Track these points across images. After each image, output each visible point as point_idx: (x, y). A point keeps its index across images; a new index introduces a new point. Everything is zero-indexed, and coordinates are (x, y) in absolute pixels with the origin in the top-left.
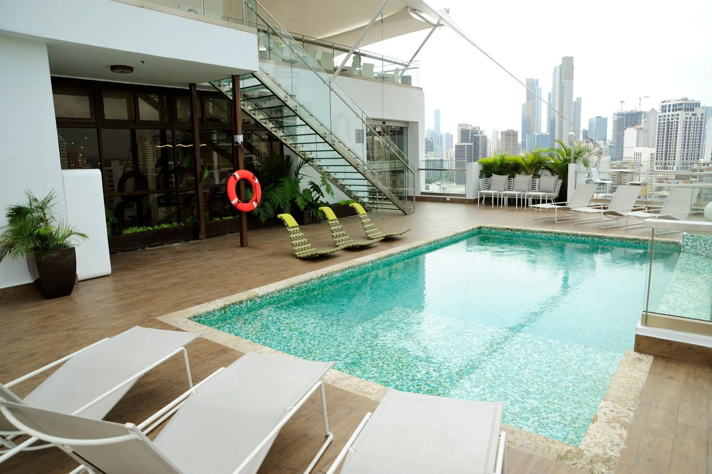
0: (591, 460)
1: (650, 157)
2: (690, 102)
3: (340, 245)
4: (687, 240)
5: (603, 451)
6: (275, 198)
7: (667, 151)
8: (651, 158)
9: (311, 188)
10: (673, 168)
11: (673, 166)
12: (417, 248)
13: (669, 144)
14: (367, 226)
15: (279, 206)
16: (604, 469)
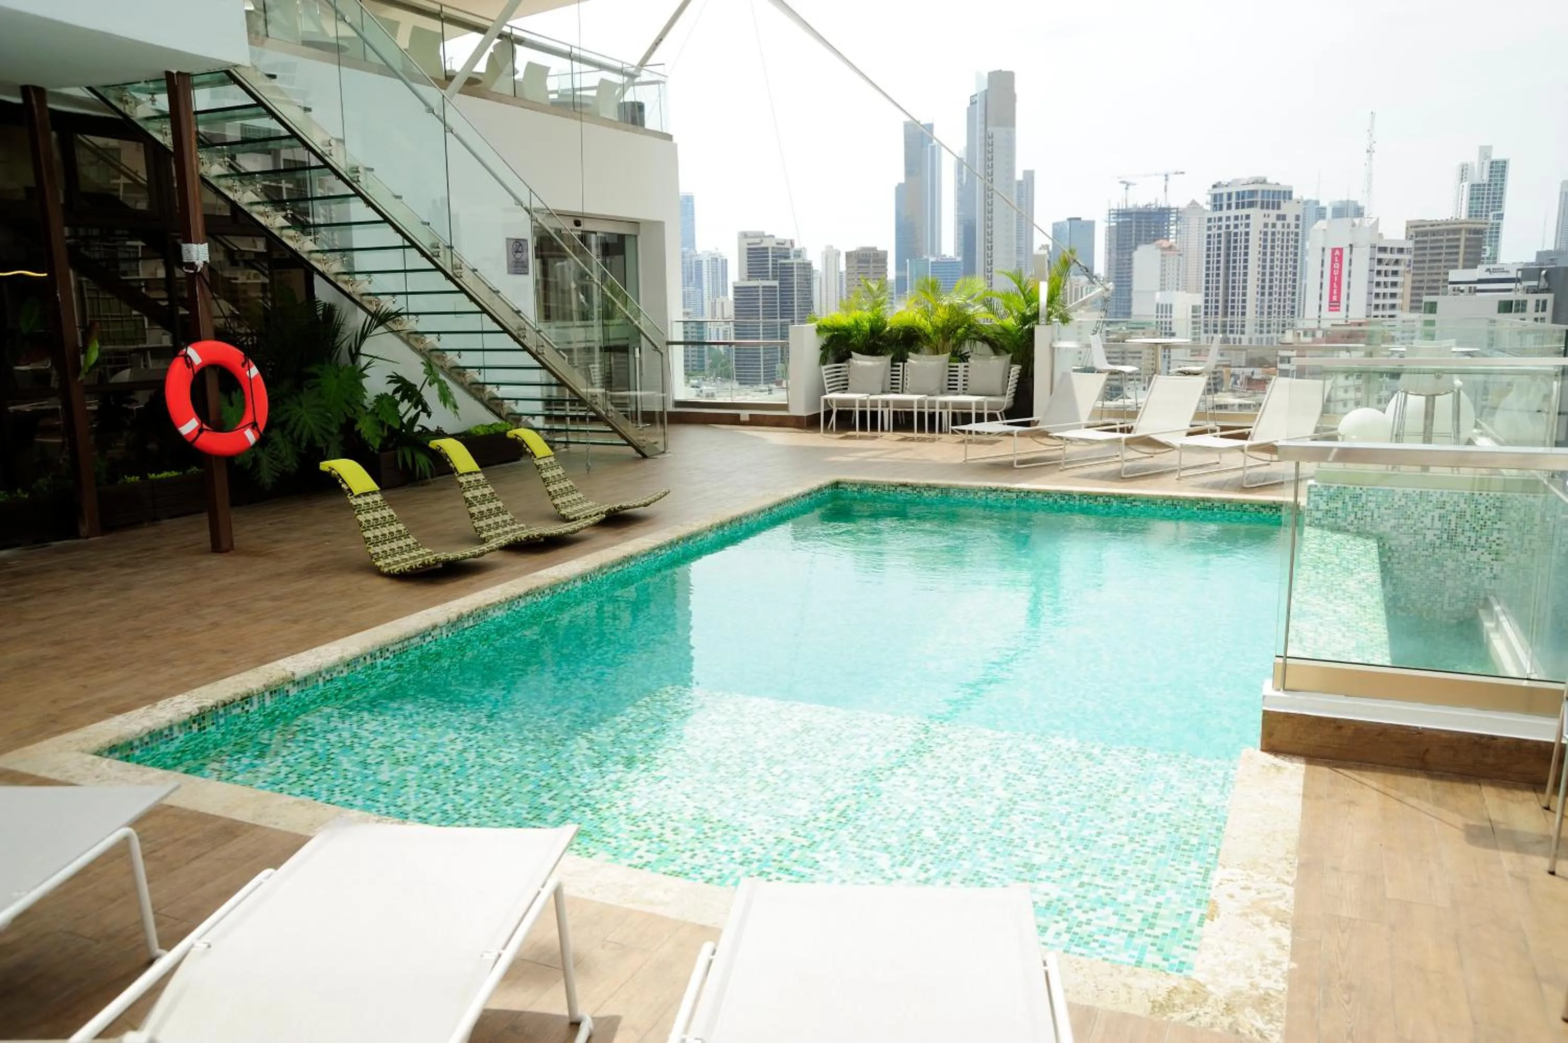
0: (1227, 1005)
1: (1190, 314)
2: (1272, 188)
3: (492, 537)
4: (1317, 498)
5: (1249, 981)
6: (299, 419)
7: (1226, 301)
8: (1193, 317)
9: (396, 391)
10: (1240, 339)
11: (1242, 336)
12: (689, 538)
13: (1231, 284)
14: (556, 487)
15: (311, 442)
16: (1260, 1021)
